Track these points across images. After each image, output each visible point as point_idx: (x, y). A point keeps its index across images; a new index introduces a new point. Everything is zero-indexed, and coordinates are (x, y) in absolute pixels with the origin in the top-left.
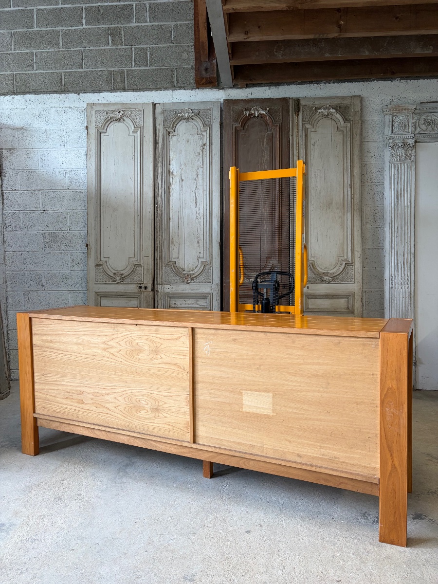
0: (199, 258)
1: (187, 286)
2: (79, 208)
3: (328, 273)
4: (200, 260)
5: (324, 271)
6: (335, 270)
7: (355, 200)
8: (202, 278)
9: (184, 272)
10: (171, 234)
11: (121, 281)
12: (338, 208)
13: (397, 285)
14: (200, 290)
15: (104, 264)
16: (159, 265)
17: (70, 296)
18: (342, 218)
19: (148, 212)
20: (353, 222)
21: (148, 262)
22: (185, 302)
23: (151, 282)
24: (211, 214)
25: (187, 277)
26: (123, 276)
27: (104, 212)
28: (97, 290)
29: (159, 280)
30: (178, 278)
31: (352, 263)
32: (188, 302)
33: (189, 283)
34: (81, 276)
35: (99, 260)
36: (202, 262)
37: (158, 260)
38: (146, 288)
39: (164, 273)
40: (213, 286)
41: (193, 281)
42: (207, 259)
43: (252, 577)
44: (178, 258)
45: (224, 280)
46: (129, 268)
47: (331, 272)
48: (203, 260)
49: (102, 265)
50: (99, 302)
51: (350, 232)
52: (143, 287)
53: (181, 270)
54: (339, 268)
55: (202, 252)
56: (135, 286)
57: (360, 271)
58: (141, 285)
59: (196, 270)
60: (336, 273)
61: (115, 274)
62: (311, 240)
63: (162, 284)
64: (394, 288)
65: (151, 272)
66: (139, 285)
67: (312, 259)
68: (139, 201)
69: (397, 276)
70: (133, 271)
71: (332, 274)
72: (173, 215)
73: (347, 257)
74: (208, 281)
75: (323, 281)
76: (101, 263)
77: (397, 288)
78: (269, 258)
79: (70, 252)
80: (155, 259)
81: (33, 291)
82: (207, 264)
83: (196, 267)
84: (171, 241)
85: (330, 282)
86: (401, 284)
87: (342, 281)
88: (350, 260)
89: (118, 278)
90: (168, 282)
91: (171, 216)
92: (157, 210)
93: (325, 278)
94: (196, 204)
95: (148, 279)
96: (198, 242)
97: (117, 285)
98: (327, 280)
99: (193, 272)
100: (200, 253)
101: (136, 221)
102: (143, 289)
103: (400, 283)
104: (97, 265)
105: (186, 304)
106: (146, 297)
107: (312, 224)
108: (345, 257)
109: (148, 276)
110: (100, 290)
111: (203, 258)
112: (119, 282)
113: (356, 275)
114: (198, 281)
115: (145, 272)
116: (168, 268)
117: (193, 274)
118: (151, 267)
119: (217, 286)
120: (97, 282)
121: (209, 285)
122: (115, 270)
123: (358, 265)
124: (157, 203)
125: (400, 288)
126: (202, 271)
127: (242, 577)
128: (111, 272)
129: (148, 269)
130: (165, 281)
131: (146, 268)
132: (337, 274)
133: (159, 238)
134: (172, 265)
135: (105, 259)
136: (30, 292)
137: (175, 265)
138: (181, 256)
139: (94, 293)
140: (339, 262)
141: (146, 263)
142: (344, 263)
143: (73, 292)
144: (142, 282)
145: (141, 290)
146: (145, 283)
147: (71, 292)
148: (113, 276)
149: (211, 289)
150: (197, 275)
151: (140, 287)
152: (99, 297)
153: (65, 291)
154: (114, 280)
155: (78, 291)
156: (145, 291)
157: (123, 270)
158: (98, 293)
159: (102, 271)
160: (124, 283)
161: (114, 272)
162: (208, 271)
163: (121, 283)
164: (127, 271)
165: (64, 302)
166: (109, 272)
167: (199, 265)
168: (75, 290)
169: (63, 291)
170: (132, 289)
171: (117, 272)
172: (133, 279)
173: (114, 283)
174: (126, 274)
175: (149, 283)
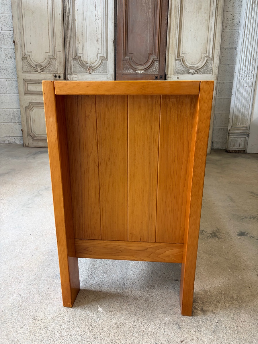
0: (98, 54)
1: (89, 76)
2: (6, 11)
3: (193, 67)
4: (99, 55)
5: (191, 65)
6: (199, 64)
7: (219, 6)
8: (100, 69)
9: (87, 65)
10: (76, 33)
12: (205, 13)
13: (243, 77)
15: (28, 57)
16: (69, 59)
17: (6, 83)
18: (207, 22)
19: (59, 15)
20: (215, 26)
21: (60, 56)
23: (63, 72)
24: (107, 16)
25: (89, 69)
26: (42, 67)
27: (25, 14)
28: (24, 78)
29: (68, 71)
30: (82, 69)
31: (212, 59)
33: (91, 74)
34: (13, 67)
35: (24, 54)
36: (100, 56)
37: (68, 55)
38: (59, 77)
39: (73, 65)
40: (109, 76)
41: (93, 72)
42: (104, 54)
43: (109, 276)
44: (82, 53)
45: (117, 71)
46: (46, 60)
47: (196, 66)
48: (102, 55)
49: (26, 58)
50: (27, 87)
51: (212, 33)
52: (57, 76)
53: (85, 63)
54: (202, 63)
55: (100, 49)
56: (51, 75)
57: (217, 65)
58: (56, 75)
59: (96, 63)
60: (199, 66)
61: (36, 65)
62: (183, 40)
63: (72, 74)
64: (240, 79)
65: (62, 64)
66: (55, 75)
67: (183, 55)
68: (51, 5)
69: (244, 69)
70: (49, 64)
71: (196, 68)
72: (78, 18)
73: (209, 53)
74: (105, 72)
75: (189, 73)
76: (26, 56)
77: (243, 79)
78: (150, 54)
79: (4, 48)
80: (65, 54)
82: (104, 58)
83: (96, 61)
84: (76, 39)
85: (195, 73)
86: (247, 76)
87: (204, 73)
88: (211, 56)
89: (39, 69)
90: (75, 72)
91: (76, 18)
92: (65, 13)
93: (191, 71)
94: (95, 7)
95: (61, 70)
96: (97, 40)
97: (39, 74)
98: (192, 72)
99: (94, 65)
100: (99, 49)
101: (49, 21)
102: (58, 78)
103: (245, 76)
104: (23, 58)
107: (184, 26)
108: (207, 54)
109: (61, 67)
110: (27, 78)
111: (101, 53)
112: (40, 72)
113: (214, 68)
114: (97, 72)
115: (59, 64)
116: (75, 62)
117: (94, 66)
118: (62, 60)
119: (111, 76)
120: (24, 72)
121: (106, 75)
122: (36, 62)
123: (216, 61)
124: (65, 6)
125: (245, 79)
126: (100, 64)
127: (101, 276)
128: (33, 63)
129: (60, 62)
130: (74, 72)
131: (59, 61)
132: (200, 68)
133: (68, 36)
134: (78, 58)
135: (29, 54)
137: (80, 59)
138: (84, 52)
139: (22, 80)
140: (202, 58)
141: (59, 57)
142: (206, 59)
143: (8, 80)
144: (56, 72)
145: (56, 78)
146: (58, 73)
147: (7, 80)
148: (35, 67)
149: (107, 79)
150: (96, 67)
151: (56, 76)
152: (26, 83)
153: (3, 79)
154: (36, 70)
155: (12, 80)
156: (59, 79)
157: (42, 63)
158: (25, 80)
159: (26, 63)
160: (44, 73)
161: (36, 64)
162: (105, 64)
163: (41, 72)
164: (45, 63)
165: (3, 87)
166: (32, 64)
167: (98, 59)
168: (10, 78)
169: (2, 80)
170: (50, 77)
171: (38, 64)
172: (50, 69)
173: (36, 72)
174: (44, 66)
175: (62, 73)
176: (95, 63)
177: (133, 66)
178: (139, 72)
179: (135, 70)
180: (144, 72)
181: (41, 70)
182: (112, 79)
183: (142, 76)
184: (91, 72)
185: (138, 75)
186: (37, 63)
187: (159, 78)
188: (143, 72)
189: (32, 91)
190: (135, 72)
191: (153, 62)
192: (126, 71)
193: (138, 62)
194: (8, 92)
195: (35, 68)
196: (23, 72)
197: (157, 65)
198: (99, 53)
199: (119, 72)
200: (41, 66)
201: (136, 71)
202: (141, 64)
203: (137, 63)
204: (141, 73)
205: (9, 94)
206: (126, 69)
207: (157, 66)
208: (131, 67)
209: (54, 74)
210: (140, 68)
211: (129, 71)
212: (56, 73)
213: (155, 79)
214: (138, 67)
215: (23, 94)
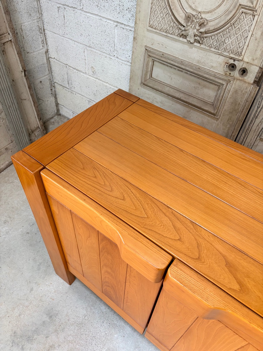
11: (196, 41)
17: (116, 31)
26: (202, 30)
28: (149, 45)
38: (244, 72)
46: (223, 9)
50: (150, 69)
52: (238, 68)
56: (221, 59)
58: (236, 63)
61: (188, 18)
66: (231, 62)
70: (229, 23)
81: (68, 6)
89: (192, 31)
97: (186, 47)
102: (236, 74)
106: (236, 92)
110: (156, 47)
112: (192, 41)
120: (152, 29)
122: (191, 7)
128: (182, 8)
136: (66, 7)
139: (143, 49)
143: (121, 26)
144: (240, 54)
145: (231, 73)
146: (246, 59)
147: (119, 24)
148: (183, 22)
151: (232, 67)
152: (150, 59)
153: (110, 20)
154: (183, 33)
155: (128, 28)
156: (240, 78)
157: (208, 12)
158: (150, 52)
159: (163, 4)
160: (202, 46)
161: (189, 11)
163: (195, 44)
164: (215, 16)
165: (108, 39)
166: (177, 11)
168: (124, 23)
169: (108, 21)
170: (214, 65)
171: (194, 13)
172: (224, 42)
173: (181, 39)
174: (211, 26)
175: (256, 62)
181: (196, 38)
186: (194, 10)
189: (160, 83)
194: (116, 52)
195: (182, 25)
196: (150, 29)
200: (201, 25)
205: (117, 59)
209: (231, 58)
212: (237, 57)
215: (139, 82)
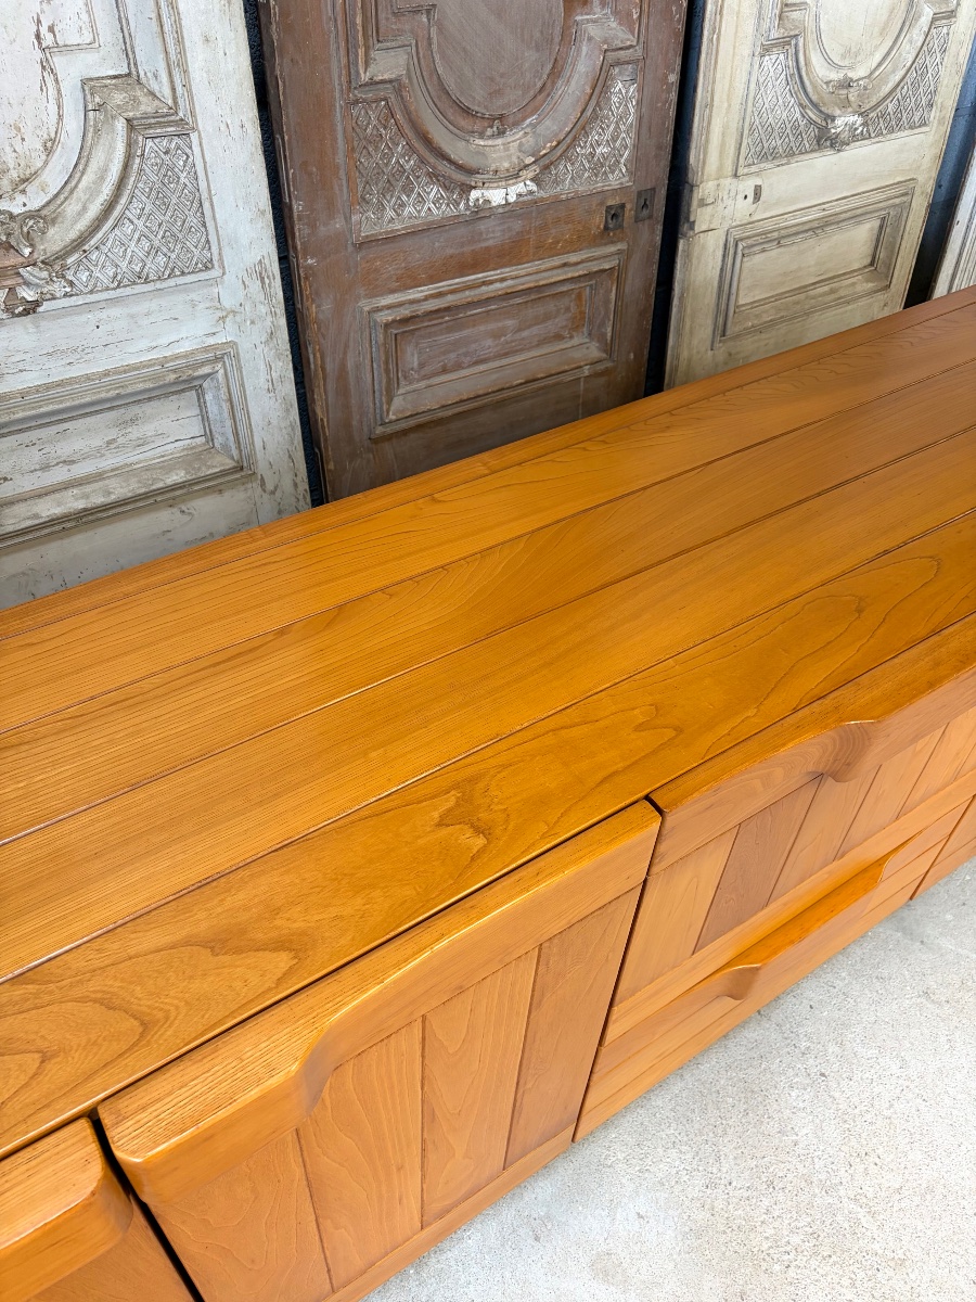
0: (48, 53)
1: (24, 336)
3: (850, 83)
4: (72, 70)
5: (838, 78)
6: (878, 56)
8: (125, 245)
14: (144, 344)
22: (35, 456)
31: (953, 11)
32: (65, 449)
33: (31, 308)
36: (91, 85)
40: (230, 291)
41: (59, 287)
42: (128, 52)
48: (101, 65)
57: (966, 51)
59: (54, 178)
71: (864, 90)
75: (826, 141)
82: (147, 106)
85: (854, 138)
87: (894, 125)
93: (840, 124)
98: (845, 133)
99: (35, 200)
105: (45, 468)
111: (92, 45)
113: (944, 82)
114: (104, 276)
117: (43, 217)
119: (256, 286)
121: (199, 293)
123: (967, 20)
126: (117, 188)
132: (888, 86)
140: (903, 8)
142: (928, 12)
149: (223, 318)
150: (83, 224)
162: (168, 174)
167: (73, 125)
176: (46, 176)
177: (447, 148)
178: (496, 196)
179: (462, 177)
180: (532, 186)
182: (263, 309)
183: (517, 225)
184: (28, 294)
185: (482, 226)
187: (629, 213)
188: (520, 188)
190: (462, 206)
191: (600, 85)
192: (390, 213)
193: (476, 98)
197: (625, 100)
198: (68, 49)
199: (322, 230)
201: (474, 194)
202: (501, 117)
203: (467, 111)
204: (512, 198)
206: (389, 187)
207: (626, 112)
208: (432, 160)
210: (501, 150)
211: (409, 209)
213: (606, 228)
214: (481, 153)
